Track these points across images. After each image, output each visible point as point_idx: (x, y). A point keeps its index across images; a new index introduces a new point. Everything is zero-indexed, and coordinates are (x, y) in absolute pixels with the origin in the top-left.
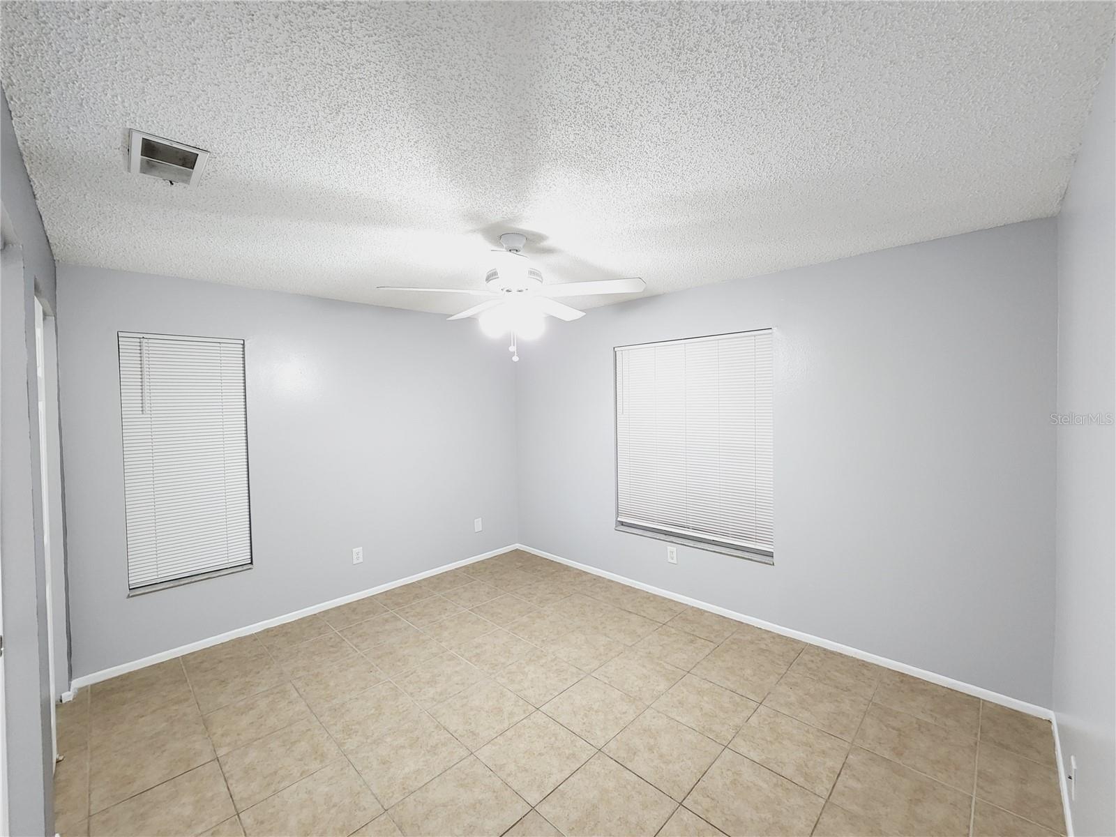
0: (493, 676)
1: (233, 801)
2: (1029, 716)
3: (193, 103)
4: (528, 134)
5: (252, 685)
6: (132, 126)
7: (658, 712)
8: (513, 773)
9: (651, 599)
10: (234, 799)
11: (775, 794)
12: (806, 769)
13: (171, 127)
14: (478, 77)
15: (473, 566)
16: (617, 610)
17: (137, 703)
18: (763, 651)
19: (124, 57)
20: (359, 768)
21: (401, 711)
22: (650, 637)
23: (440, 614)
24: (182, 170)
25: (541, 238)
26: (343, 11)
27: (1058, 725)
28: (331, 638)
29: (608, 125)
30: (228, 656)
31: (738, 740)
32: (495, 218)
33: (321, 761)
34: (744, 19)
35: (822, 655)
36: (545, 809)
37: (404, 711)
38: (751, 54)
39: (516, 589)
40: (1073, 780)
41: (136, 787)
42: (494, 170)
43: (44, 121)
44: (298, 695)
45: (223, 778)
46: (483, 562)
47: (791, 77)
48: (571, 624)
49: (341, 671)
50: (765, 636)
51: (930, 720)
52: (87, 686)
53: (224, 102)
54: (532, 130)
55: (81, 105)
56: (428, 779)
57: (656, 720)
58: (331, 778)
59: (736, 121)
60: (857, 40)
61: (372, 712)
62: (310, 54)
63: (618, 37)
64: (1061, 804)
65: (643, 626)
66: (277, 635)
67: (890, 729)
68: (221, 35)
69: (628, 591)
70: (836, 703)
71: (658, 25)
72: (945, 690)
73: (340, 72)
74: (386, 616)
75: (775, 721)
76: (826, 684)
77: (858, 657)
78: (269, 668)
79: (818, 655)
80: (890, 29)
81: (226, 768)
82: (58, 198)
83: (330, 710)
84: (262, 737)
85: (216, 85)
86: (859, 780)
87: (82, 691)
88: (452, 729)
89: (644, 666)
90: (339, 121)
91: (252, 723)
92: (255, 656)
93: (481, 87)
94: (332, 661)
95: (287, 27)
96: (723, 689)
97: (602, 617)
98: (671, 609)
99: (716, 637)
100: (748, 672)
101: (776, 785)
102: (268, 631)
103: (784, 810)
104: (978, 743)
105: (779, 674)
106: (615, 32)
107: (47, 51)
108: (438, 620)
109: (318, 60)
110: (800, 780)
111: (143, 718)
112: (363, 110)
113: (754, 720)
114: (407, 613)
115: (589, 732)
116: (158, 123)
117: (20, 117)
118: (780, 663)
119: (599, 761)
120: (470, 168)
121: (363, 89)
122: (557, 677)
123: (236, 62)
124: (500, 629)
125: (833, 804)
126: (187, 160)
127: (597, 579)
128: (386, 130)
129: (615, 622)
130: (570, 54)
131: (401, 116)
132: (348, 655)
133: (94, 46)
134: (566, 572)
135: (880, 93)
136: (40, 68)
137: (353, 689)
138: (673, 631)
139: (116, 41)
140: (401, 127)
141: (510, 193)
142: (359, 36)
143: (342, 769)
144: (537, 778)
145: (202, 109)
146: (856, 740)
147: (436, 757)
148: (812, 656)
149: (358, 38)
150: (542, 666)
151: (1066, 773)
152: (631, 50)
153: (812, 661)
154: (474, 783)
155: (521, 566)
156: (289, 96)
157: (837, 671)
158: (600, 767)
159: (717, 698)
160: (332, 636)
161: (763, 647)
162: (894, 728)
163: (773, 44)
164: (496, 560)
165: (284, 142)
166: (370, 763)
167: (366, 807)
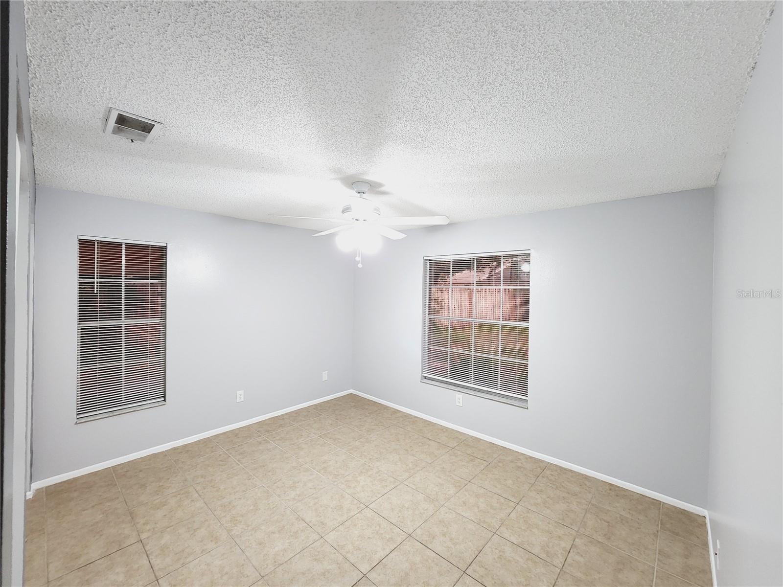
0: (336, 483)
1: (153, 570)
2: (692, 513)
3: (158, 95)
4: (380, 125)
5: (164, 488)
6: (113, 106)
7: (450, 509)
8: (351, 551)
9: (444, 430)
10: (154, 569)
11: (526, 565)
12: (547, 548)
13: (139, 108)
14: (352, 91)
15: (320, 405)
16: (421, 437)
17: (80, 500)
18: (519, 467)
19: (117, 66)
20: (243, 548)
21: (272, 507)
22: (443, 457)
23: (297, 439)
24: (141, 133)
25: (380, 185)
26: (270, 50)
27: (710, 519)
28: (220, 455)
29: (433, 122)
30: (146, 467)
31: (503, 529)
32: (351, 171)
33: (216, 543)
34: (524, 69)
35: (559, 471)
36: (372, 576)
37: (274, 508)
38: (528, 87)
39: (351, 422)
40: (718, 556)
41: (82, 561)
42: (354, 144)
43: (51, 100)
44: (198, 495)
45: (146, 555)
46: (328, 402)
47: (551, 102)
48: (389, 447)
49: (228, 479)
50: (521, 457)
51: (628, 516)
52: (42, 488)
53: (179, 95)
54: (383, 122)
55: (80, 92)
56: (291, 555)
57: (447, 514)
58: (223, 555)
59: (515, 124)
60: (593, 84)
61: (251, 508)
62: (244, 72)
63: (445, 74)
64: (711, 572)
65: (439, 449)
66: (181, 452)
67: (603, 522)
68: (186, 57)
69: (428, 424)
70: (567, 504)
71: (471, 69)
72: (639, 495)
73: (261, 83)
74: (259, 439)
75: (527, 516)
76: (561, 491)
77: (582, 473)
78: (176, 476)
79: (556, 471)
80: (614, 79)
81: (147, 548)
82: (48, 146)
83: (222, 506)
84: (172, 526)
85: (176, 85)
86: (582, 556)
87: (39, 491)
88: (307, 520)
89: (440, 478)
90: (255, 111)
91: (165, 516)
92: (166, 467)
93: (353, 96)
94: (222, 471)
95: (231, 56)
96: (493, 494)
97: (410, 442)
98: (457, 438)
99: (488, 457)
100: (510, 482)
101: (528, 559)
102: (175, 449)
103: (533, 576)
104: (659, 532)
105: (531, 484)
106: (443, 71)
107: (65, 60)
108: (296, 443)
109: (248, 75)
110: (543, 556)
111: (85, 512)
112: (273, 105)
113: (513, 515)
114: (275, 437)
115: (402, 522)
116: (131, 105)
117: (35, 97)
118: (530, 476)
119: (409, 543)
120: (339, 142)
121: (275, 93)
122: (380, 484)
123: (193, 73)
124: (340, 450)
125: (565, 572)
126: (146, 128)
127: (407, 416)
128: (286, 117)
129: (420, 446)
130: (413, 81)
131: (298, 110)
132: (233, 467)
133: (98, 59)
134: (386, 410)
135: (606, 113)
136: (58, 70)
137: (237, 492)
138: (459, 453)
139: (114, 57)
140: (296, 117)
141: (363, 158)
142: (279, 64)
143: (231, 548)
144: (367, 554)
145: (164, 99)
146: (581, 529)
147: (297, 540)
148: (552, 471)
149: (277, 65)
150: (369, 476)
151: (714, 551)
152: (452, 81)
153: (552, 475)
154: (324, 558)
155: (354, 406)
156: (224, 94)
157: (568, 482)
158: (410, 547)
159: (488, 499)
160: (221, 453)
161: (520, 465)
162: (605, 521)
163: (541, 83)
164: (336, 401)
165: (216, 121)
166: (251, 544)
167: (249, 575)
